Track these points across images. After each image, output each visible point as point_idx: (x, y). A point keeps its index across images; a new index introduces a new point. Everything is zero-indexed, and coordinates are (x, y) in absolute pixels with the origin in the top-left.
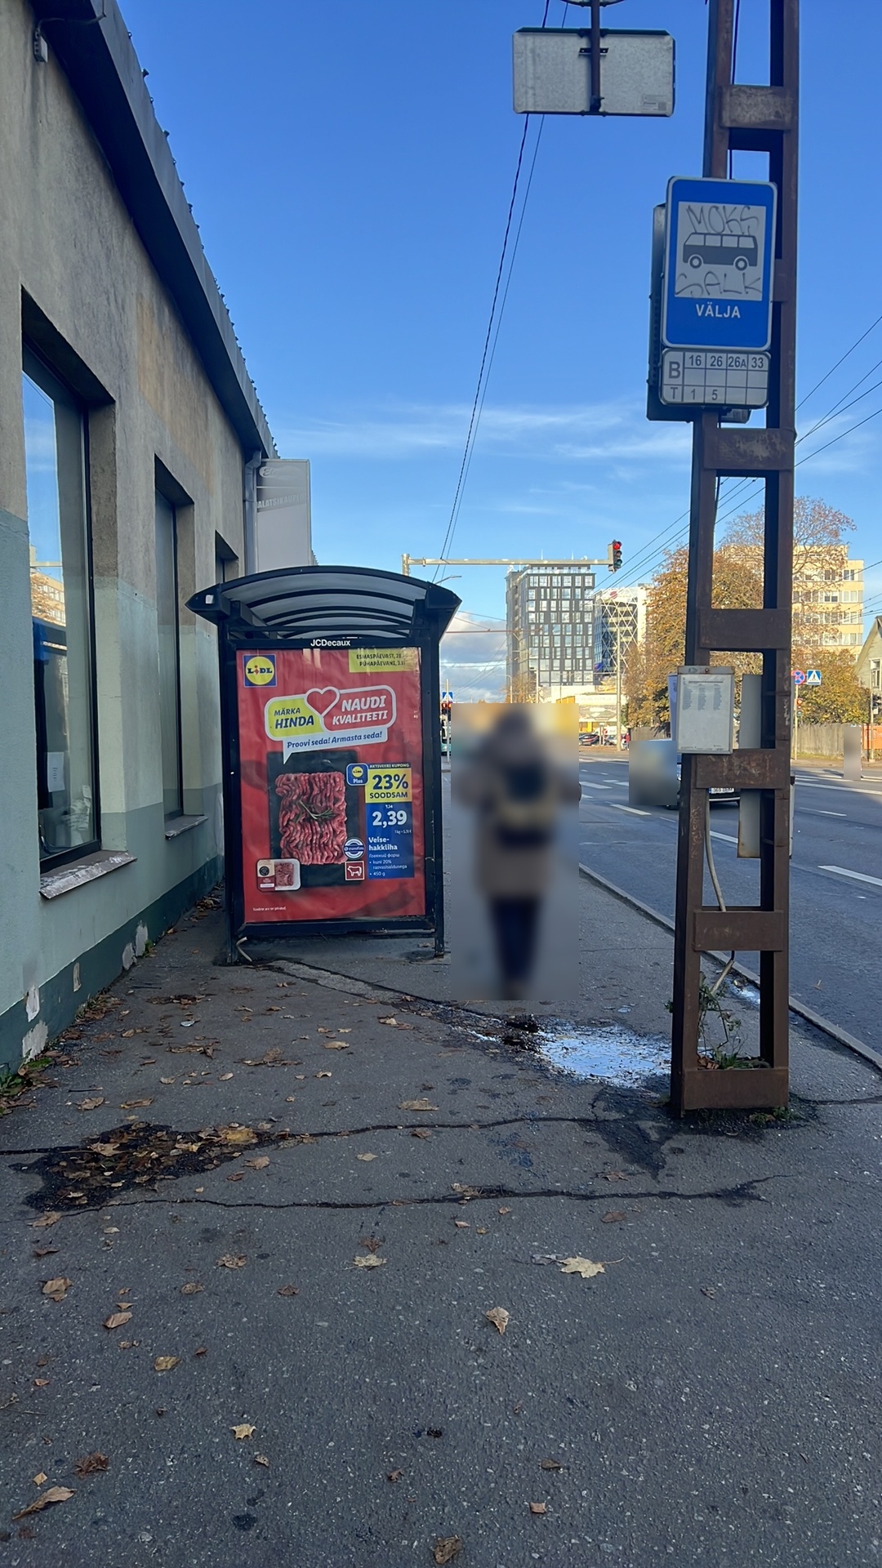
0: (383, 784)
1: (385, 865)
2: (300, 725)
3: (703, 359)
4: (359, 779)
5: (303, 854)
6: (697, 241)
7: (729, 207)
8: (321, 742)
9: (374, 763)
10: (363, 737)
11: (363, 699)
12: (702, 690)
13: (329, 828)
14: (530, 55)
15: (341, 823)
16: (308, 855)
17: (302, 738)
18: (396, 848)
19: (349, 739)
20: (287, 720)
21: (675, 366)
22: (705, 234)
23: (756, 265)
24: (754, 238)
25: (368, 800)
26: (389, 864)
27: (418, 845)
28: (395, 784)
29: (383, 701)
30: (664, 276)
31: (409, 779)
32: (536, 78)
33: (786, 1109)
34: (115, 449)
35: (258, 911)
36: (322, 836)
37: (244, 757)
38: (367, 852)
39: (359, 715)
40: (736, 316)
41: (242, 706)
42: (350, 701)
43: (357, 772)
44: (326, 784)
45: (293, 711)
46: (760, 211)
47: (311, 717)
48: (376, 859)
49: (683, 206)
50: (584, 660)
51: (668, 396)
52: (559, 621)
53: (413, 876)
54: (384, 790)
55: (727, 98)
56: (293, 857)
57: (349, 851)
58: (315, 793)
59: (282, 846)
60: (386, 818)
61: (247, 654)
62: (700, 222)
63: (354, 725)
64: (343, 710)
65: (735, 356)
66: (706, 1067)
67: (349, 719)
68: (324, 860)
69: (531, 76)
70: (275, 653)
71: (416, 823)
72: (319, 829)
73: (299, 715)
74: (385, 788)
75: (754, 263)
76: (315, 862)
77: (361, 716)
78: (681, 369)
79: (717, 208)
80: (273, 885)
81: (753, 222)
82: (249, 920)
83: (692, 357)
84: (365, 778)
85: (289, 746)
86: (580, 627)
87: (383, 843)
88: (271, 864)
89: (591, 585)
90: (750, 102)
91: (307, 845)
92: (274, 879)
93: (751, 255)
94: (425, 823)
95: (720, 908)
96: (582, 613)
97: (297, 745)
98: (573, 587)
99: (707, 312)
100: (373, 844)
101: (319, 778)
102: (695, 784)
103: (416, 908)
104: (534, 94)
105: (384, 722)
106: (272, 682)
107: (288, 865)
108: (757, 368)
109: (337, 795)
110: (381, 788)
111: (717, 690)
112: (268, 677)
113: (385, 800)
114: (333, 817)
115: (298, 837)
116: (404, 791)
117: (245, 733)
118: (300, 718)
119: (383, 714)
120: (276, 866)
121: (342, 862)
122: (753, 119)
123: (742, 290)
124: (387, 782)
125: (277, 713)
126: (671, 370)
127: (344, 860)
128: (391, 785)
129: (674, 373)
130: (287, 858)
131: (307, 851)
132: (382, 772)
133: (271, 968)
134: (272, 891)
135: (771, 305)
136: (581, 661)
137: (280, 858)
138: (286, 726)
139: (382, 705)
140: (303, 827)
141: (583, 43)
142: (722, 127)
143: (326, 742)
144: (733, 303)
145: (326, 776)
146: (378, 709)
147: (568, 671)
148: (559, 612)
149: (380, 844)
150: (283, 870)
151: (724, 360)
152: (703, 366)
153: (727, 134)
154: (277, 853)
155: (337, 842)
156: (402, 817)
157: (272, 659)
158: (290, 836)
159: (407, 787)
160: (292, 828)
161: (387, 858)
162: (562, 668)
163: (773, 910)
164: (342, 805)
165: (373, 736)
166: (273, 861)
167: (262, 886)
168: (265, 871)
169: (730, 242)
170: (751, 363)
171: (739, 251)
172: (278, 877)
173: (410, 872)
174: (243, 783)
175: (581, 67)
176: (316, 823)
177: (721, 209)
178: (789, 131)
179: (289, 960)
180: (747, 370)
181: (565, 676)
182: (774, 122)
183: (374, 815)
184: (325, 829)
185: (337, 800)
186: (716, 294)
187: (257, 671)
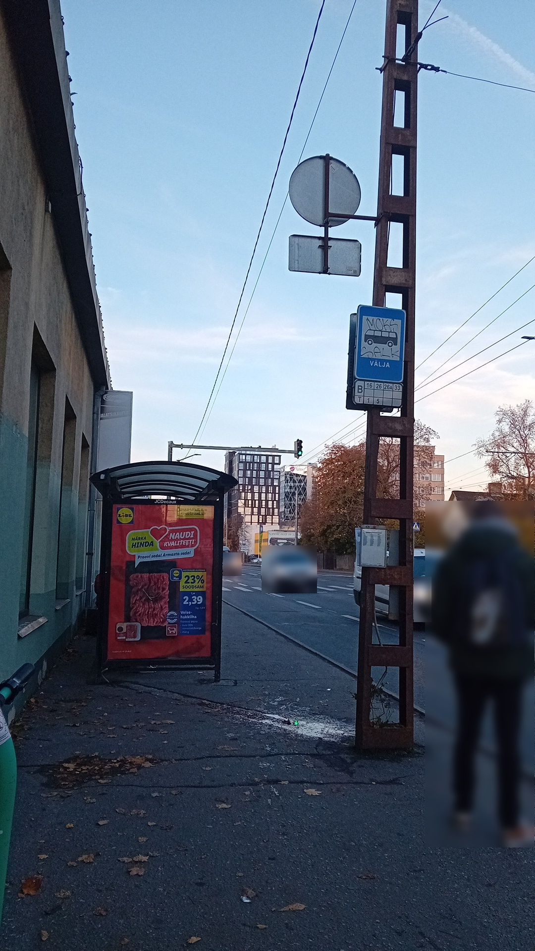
0: (190, 580)
1: (189, 627)
2: (146, 546)
3: (373, 385)
4: (177, 577)
5: (143, 620)
6: (371, 333)
7: (385, 319)
8: (157, 556)
9: (186, 570)
10: (180, 554)
11: (182, 533)
12: (372, 536)
13: (158, 605)
14: (297, 246)
15: (166, 602)
16: (146, 620)
17: (146, 554)
18: (196, 617)
19: (172, 555)
20: (138, 543)
21: (360, 388)
22: (374, 331)
23: (397, 345)
24: (396, 333)
25: (181, 589)
26: (191, 627)
27: (208, 616)
28: (197, 581)
29: (192, 534)
30: (356, 347)
31: (204, 578)
32: (299, 256)
33: (412, 749)
34: (54, 394)
35: (115, 653)
36: (154, 610)
37: (113, 564)
38: (179, 619)
39: (179, 542)
40: (388, 367)
41: (114, 535)
42: (174, 534)
43: (176, 573)
44: (158, 580)
45: (142, 538)
46: (398, 322)
47: (152, 542)
48: (184, 624)
49: (365, 318)
50: (273, 508)
51: (357, 400)
52: (258, 484)
53: (205, 634)
54: (190, 584)
55: (384, 273)
56: (137, 621)
57: (169, 619)
58: (152, 585)
59: (131, 615)
60: (191, 600)
61: (119, 506)
62: (372, 325)
63: (176, 547)
64: (170, 538)
65: (387, 384)
66: (373, 727)
67: (173, 544)
68: (155, 624)
69: (297, 255)
70: (134, 506)
71: (208, 603)
72: (153, 606)
73: (145, 541)
74: (192, 583)
75: (396, 344)
76: (149, 625)
77: (180, 542)
78: (363, 389)
79: (380, 319)
80: (125, 637)
81: (396, 327)
82: (110, 657)
83: (368, 384)
84: (180, 577)
85: (138, 558)
86: (271, 489)
87: (189, 615)
88: (124, 626)
89: (278, 462)
90: (394, 274)
91: (146, 615)
92: (125, 634)
93: (395, 341)
94: (213, 603)
95: (380, 645)
96: (273, 479)
97: (143, 557)
98: (267, 463)
99: (375, 365)
100: (183, 615)
101: (155, 577)
102: (369, 582)
103: (206, 653)
104: (298, 263)
105: (192, 546)
106: (132, 522)
107: (134, 626)
108: (397, 390)
109: (164, 586)
110: (189, 583)
111: (379, 537)
112: (130, 519)
113: (191, 590)
114: (162, 598)
115: (141, 610)
116: (202, 585)
117: (115, 550)
118: (146, 542)
119: (192, 541)
120: (127, 627)
121: (165, 625)
122: (396, 282)
123: (391, 355)
124: (192, 579)
125: (133, 539)
126: (359, 389)
127: (166, 624)
128: (195, 581)
129: (360, 391)
130: (134, 622)
131: (145, 618)
132: (190, 574)
133: (121, 686)
134: (123, 641)
135: (403, 362)
136: (271, 509)
137: (130, 622)
138: (138, 547)
139: (192, 536)
140: (144, 604)
141: (320, 243)
142: (382, 284)
143: (159, 556)
144: (387, 361)
145: (158, 575)
146: (189, 538)
147: (263, 516)
148: (258, 477)
149: (187, 615)
150: (132, 629)
151: (382, 386)
152: (373, 388)
153: (384, 287)
154: (128, 619)
155: (163, 613)
156: (200, 600)
157: (132, 509)
158: (136, 609)
159: (203, 583)
160: (137, 605)
161: (190, 623)
162: (259, 513)
163: (405, 646)
164: (167, 592)
165: (186, 553)
166: (125, 624)
167: (118, 638)
168: (121, 629)
169: (385, 335)
170: (395, 388)
171: (389, 338)
172: (128, 633)
173: (203, 632)
174: (112, 578)
175: (319, 252)
176: (152, 602)
177: (381, 320)
178: (411, 288)
179: (132, 682)
180: (393, 391)
181: (261, 519)
182: (404, 284)
183: (184, 598)
184: (156, 606)
185: (164, 589)
186: (379, 356)
187: (123, 516)
